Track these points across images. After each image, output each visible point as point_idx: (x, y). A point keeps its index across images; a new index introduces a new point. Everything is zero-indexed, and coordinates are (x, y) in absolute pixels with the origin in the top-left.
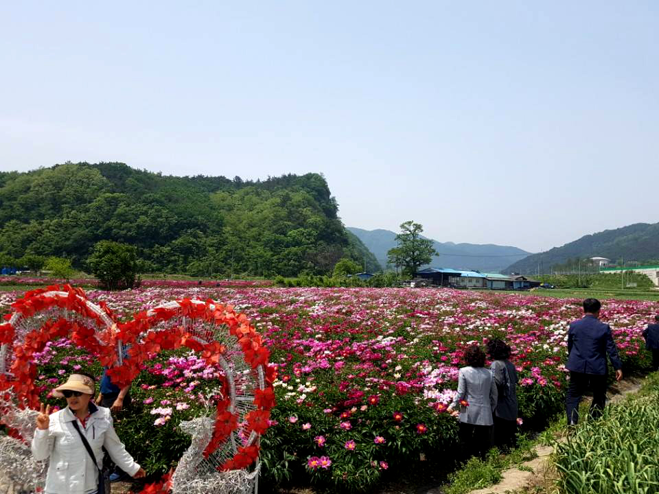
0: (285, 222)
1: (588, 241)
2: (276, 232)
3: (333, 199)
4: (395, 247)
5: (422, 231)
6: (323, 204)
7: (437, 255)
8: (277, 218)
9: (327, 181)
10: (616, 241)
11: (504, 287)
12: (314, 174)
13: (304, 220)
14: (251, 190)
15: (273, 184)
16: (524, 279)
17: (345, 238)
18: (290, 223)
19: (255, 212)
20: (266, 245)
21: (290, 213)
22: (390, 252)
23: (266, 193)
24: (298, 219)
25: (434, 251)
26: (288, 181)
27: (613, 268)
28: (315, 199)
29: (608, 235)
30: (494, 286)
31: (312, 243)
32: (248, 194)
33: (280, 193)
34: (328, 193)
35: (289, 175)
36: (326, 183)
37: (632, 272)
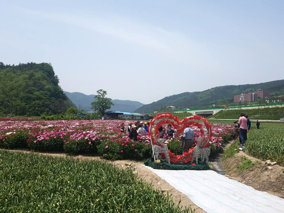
0: (32, 88)
1: (167, 99)
2: (27, 92)
3: (56, 77)
4: (94, 101)
5: (106, 94)
6: (51, 79)
7: (113, 105)
8: (27, 86)
9: (53, 67)
10: (178, 99)
11: (140, 119)
12: (46, 63)
13: (43, 87)
14: (10, 70)
15: (22, 67)
16: (148, 115)
17: (65, 96)
18: (35, 88)
19: (13, 82)
20: (21, 99)
21: (35, 83)
22: (92, 104)
23: (19, 72)
24: (39, 86)
25: (112, 103)
26: (31, 66)
27: (177, 111)
28: (48, 76)
29: (175, 97)
30: (136, 119)
31: (48, 99)
32: (8, 72)
33: (28, 72)
34: (54, 73)
35: (32, 63)
36: (52, 68)
37: (186, 112)
